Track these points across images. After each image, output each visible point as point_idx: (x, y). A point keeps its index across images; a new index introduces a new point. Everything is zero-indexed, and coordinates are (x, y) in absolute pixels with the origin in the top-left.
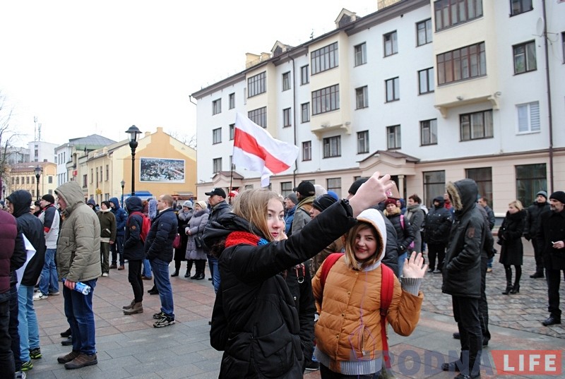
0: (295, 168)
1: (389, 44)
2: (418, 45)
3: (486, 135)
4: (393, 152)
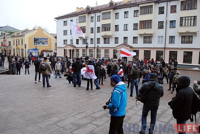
0: (94, 46)
1: (126, 15)
2: (134, 17)
3: (150, 42)
4: (125, 44)
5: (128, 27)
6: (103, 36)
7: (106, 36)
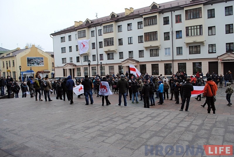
0: (97, 63)
1: (129, 27)
2: (138, 29)
3: (157, 55)
4: (131, 59)
5: (132, 40)
6: (106, 52)
7: (109, 51)
